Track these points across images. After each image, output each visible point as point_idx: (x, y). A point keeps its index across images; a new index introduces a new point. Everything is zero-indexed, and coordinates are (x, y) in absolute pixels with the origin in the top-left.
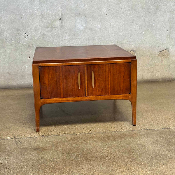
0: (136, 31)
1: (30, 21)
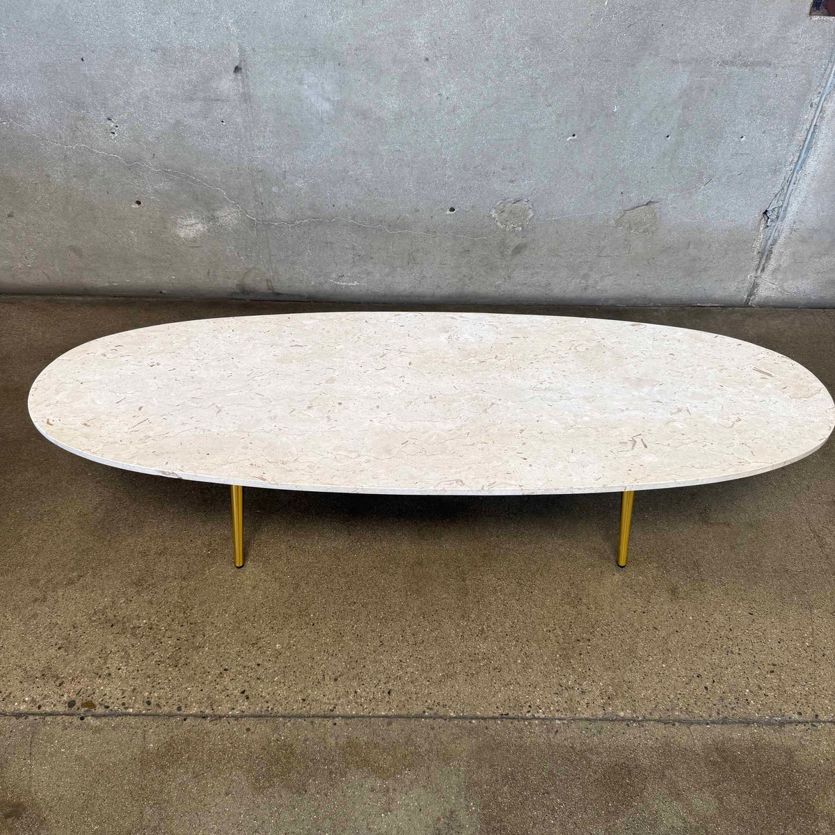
0: (542, 129)
1: (117, 71)
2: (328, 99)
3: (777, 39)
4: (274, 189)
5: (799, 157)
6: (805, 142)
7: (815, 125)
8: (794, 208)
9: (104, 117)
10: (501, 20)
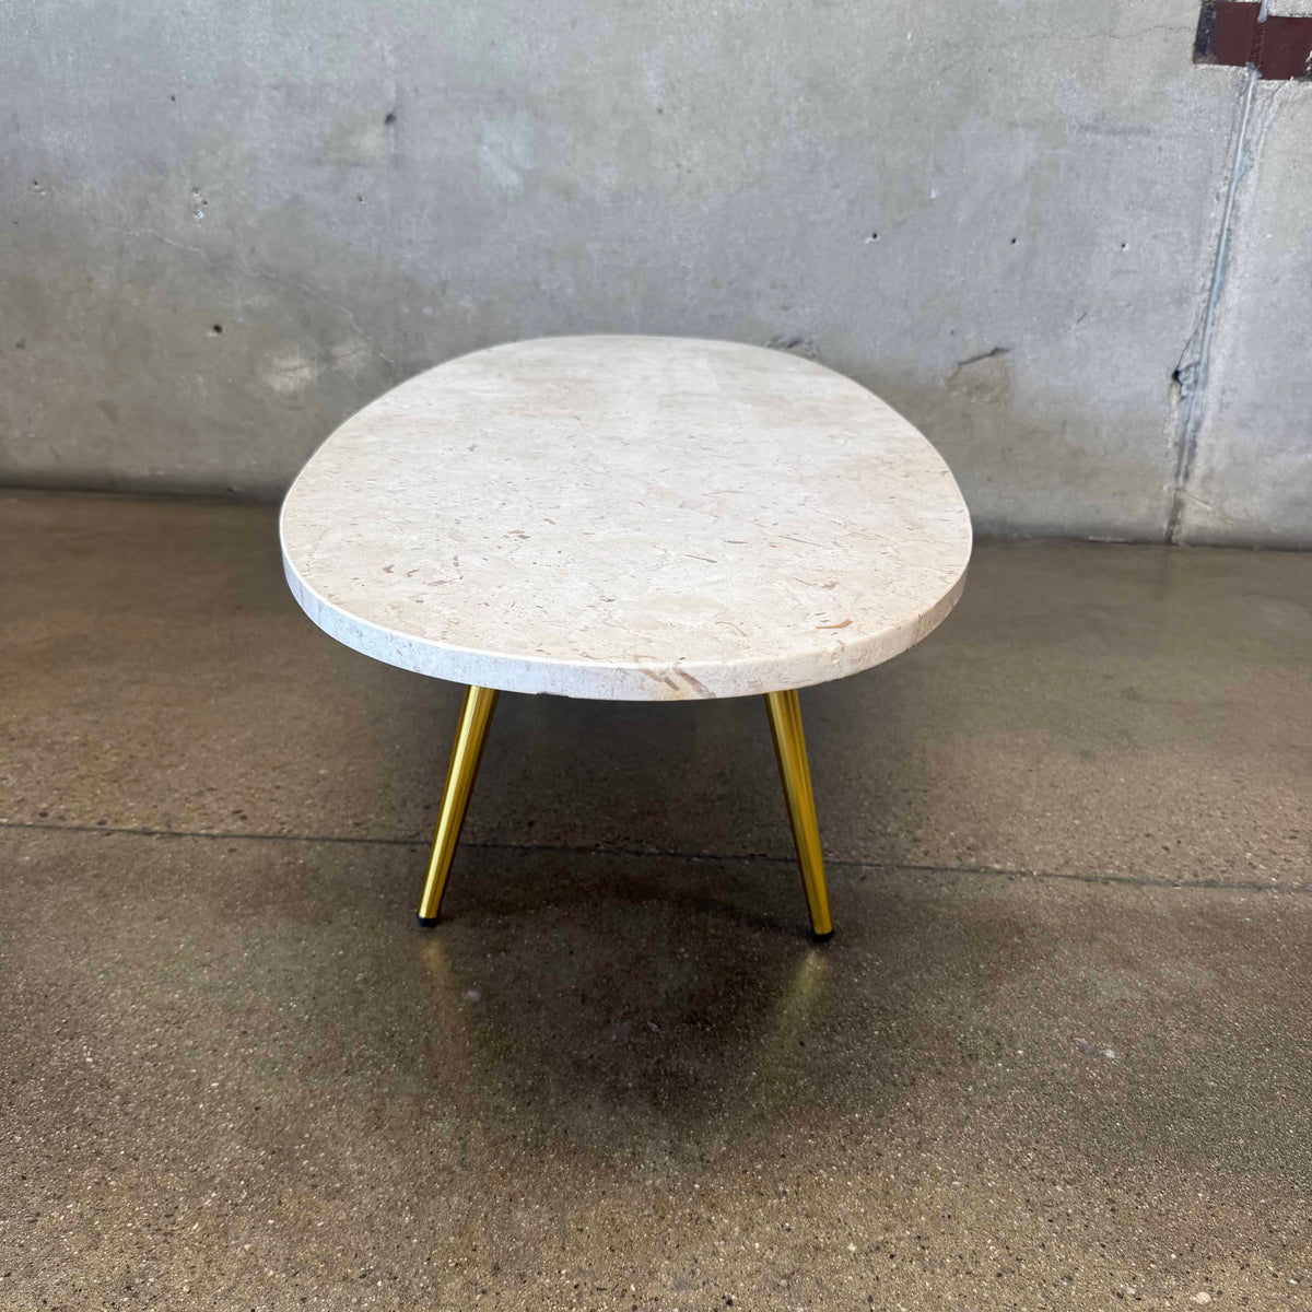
0: (828, 223)
1: (220, 117)
2: (516, 168)
3: (1154, 94)
4: (427, 311)
5: (1213, 280)
6: (1217, 254)
7: (1229, 230)
8: (1218, 367)
9: (188, 185)
10: (763, 56)
